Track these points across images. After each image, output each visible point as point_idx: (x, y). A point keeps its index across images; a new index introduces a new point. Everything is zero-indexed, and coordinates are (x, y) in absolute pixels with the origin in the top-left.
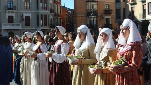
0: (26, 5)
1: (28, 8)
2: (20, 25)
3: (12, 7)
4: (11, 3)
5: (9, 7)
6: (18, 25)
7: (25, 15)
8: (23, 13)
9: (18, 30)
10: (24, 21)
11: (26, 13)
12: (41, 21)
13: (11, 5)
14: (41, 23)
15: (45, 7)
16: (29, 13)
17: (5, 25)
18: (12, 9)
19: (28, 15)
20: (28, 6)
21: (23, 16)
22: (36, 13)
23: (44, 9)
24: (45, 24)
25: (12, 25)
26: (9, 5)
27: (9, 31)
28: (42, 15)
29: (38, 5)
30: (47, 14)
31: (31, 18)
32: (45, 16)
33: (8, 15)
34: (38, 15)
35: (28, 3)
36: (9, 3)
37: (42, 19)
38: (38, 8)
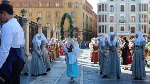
0: (132, 20)
1: (134, 21)
2: (128, 32)
3: (123, 21)
4: (123, 18)
5: (121, 21)
6: (127, 32)
7: (131, 26)
8: (130, 25)
9: (127, 35)
10: (131, 29)
11: (132, 25)
12: (142, 30)
13: (123, 20)
14: (142, 31)
15: (145, 20)
16: (134, 25)
17: (118, 32)
18: (123, 23)
19: (133, 26)
20: (134, 20)
21: (130, 27)
22: (139, 25)
23: (144, 22)
24: (145, 32)
25: (123, 32)
26: (121, 20)
27: (121, 36)
28: (142, 26)
29: (140, 19)
30: (146, 25)
31: (135, 28)
32: (145, 26)
33: (121, 26)
34: (140, 26)
35: (134, 19)
36: (121, 18)
37: (142, 28)
38: (140, 21)
